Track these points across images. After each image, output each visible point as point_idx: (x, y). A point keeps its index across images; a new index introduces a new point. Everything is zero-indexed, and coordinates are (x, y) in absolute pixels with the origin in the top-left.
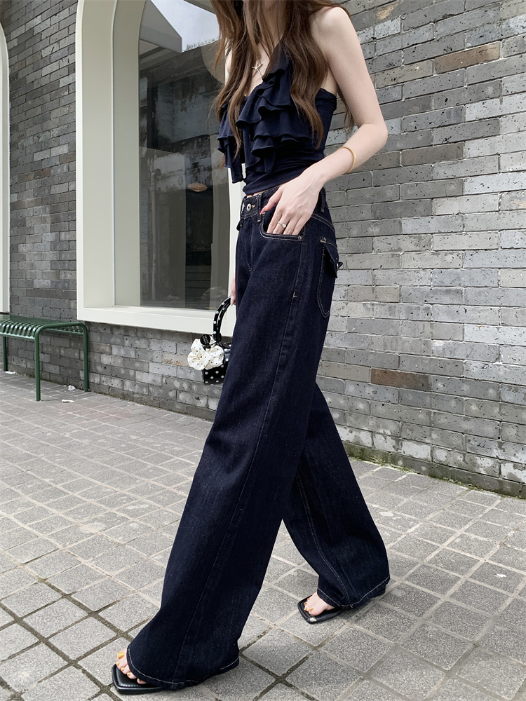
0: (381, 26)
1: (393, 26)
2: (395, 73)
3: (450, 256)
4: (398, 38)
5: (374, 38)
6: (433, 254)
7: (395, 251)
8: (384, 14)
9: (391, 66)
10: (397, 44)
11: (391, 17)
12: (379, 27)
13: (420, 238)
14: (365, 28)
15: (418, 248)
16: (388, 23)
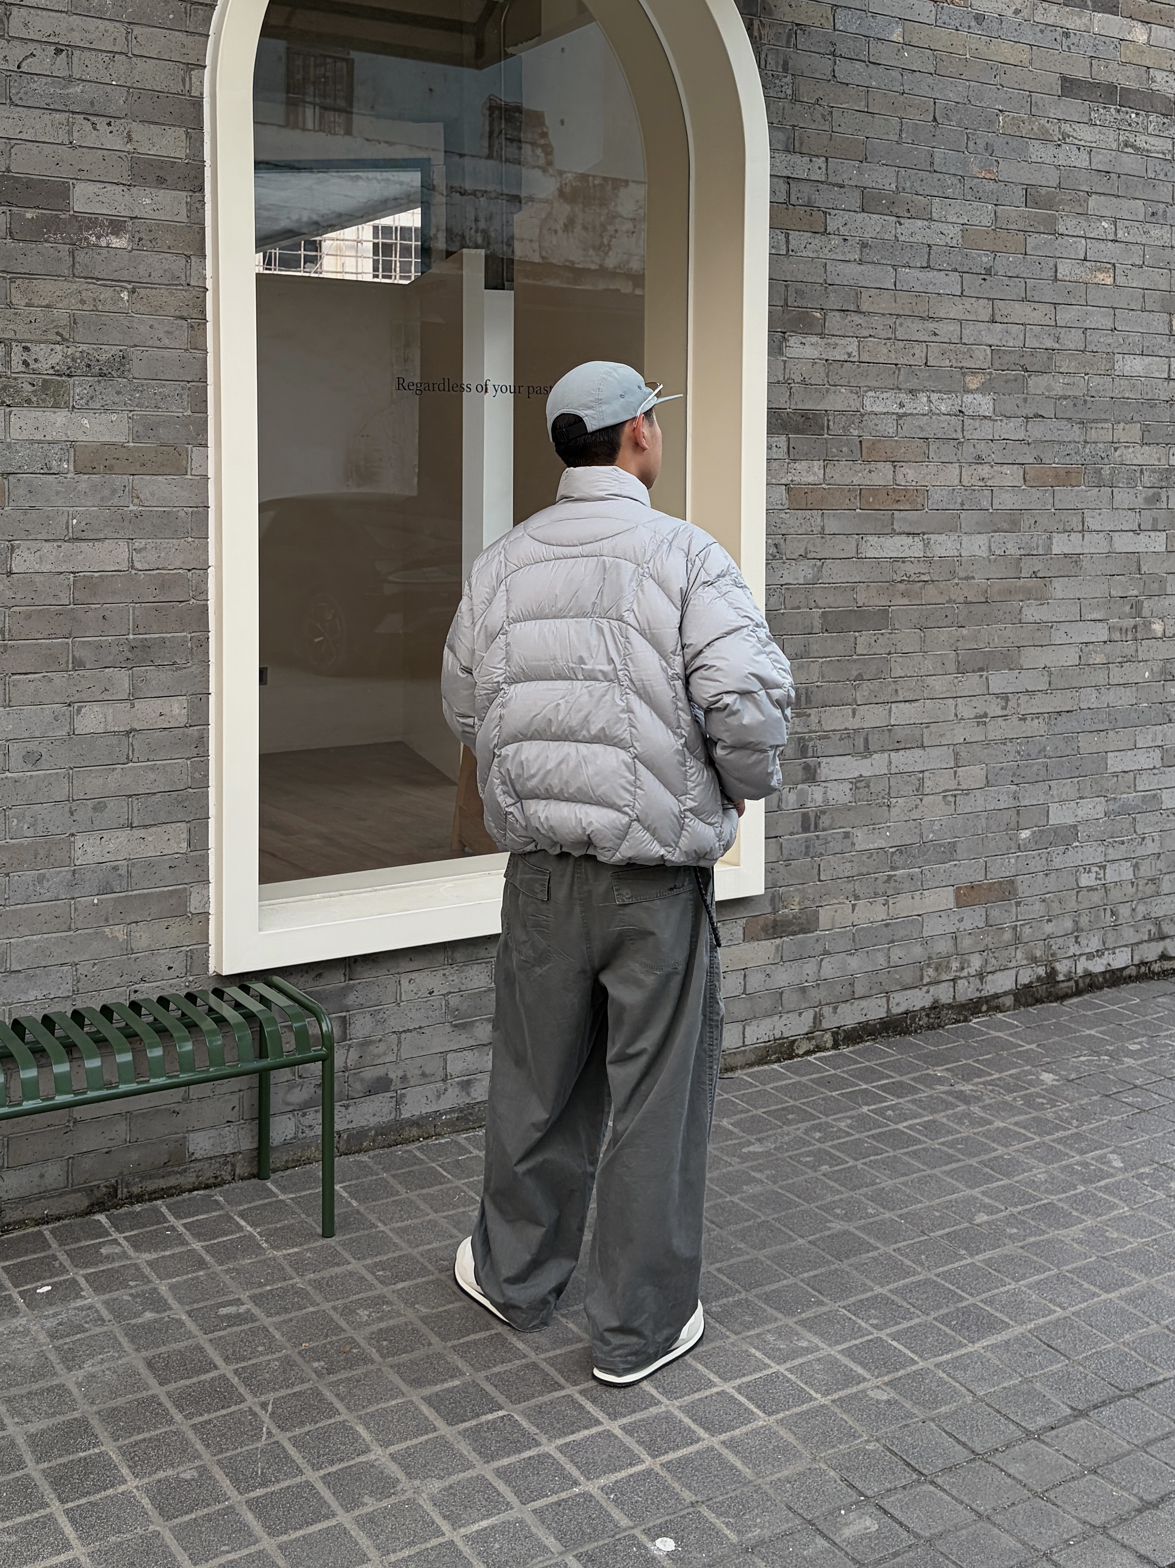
0: (971, 396)
1: (984, 404)
2: (984, 471)
3: (1036, 721)
4: (990, 423)
5: (960, 411)
6: (1020, 719)
7: (981, 717)
8: (973, 383)
9: (979, 460)
10: (986, 430)
11: (982, 390)
12: (968, 398)
13: (1007, 700)
14: (950, 392)
15: (1004, 713)
16: (979, 396)
